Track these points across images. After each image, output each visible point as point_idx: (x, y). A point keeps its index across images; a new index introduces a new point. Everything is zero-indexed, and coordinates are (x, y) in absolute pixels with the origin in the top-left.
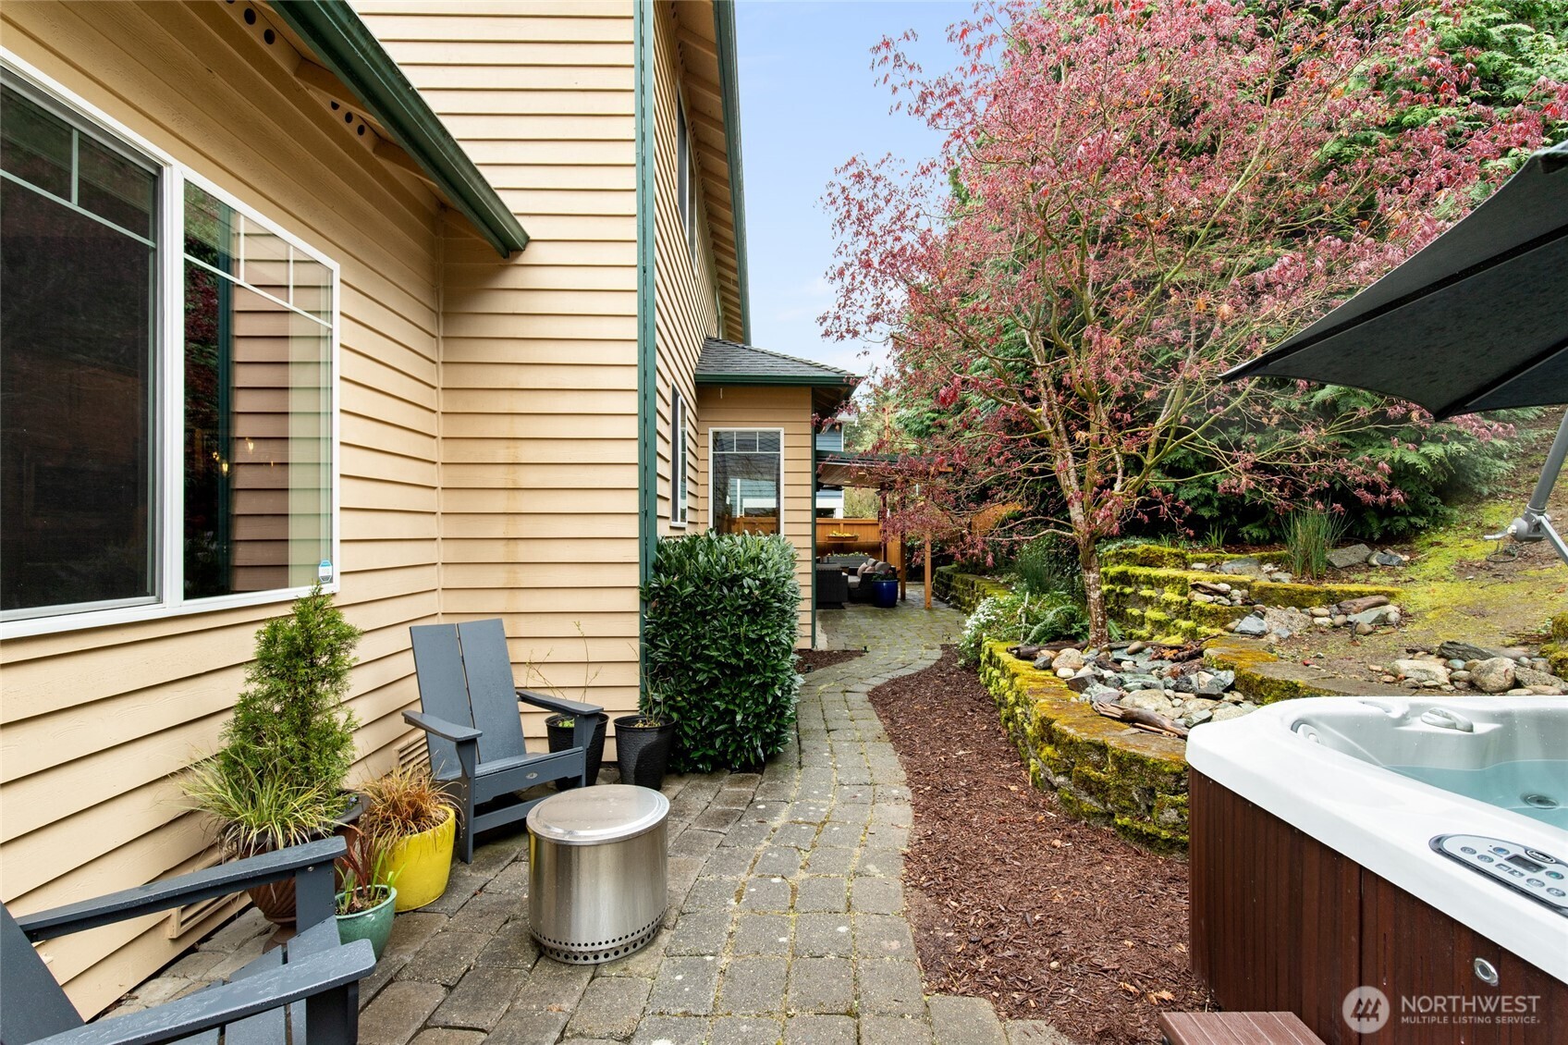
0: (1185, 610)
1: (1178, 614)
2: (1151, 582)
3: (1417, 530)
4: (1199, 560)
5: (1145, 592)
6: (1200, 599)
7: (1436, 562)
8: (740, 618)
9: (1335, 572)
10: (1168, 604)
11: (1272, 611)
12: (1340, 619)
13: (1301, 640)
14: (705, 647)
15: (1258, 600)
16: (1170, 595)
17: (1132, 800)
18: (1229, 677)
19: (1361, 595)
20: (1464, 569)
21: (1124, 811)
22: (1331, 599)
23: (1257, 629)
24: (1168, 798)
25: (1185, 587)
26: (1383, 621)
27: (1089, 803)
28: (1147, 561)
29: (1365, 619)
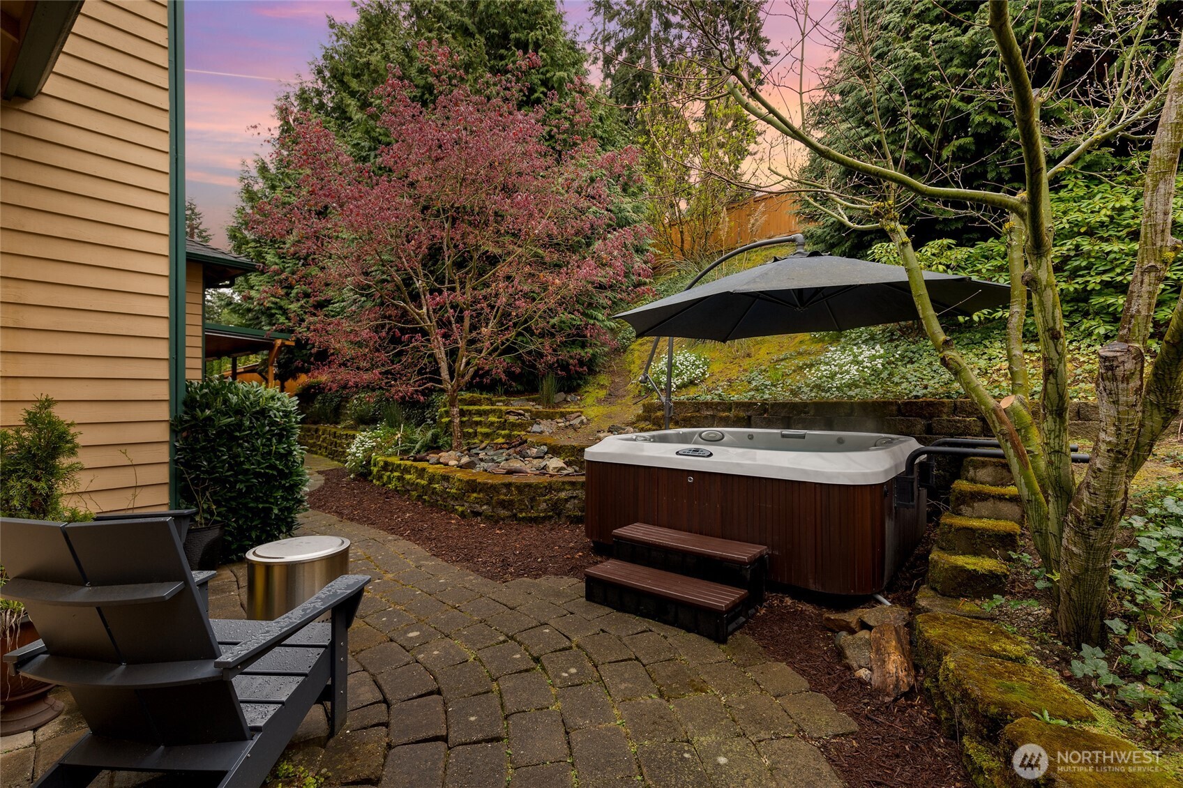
0: (503, 426)
1: (498, 428)
2: (480, 413)
3: (579, 386)
4: (499, 401)
5: (476, 419)
6: (512, 418)
7: (589, 400)
8: (270, 440)
9: (558, 405)
10: (492, 424)
11: (544, 422)
12: (568, 423)
13: (556, 433)
14: (243, 463)
15: (536, 417)
16: (492, 419)
17: (525, 505)
18: (545, 448)
19: (572, 413)
20: (599, 401)
21: (521, 511)
22: (563, 415)
23: (539, 430)
24: (542, 498)
25: (500, 414)
26: (582, 422)
27: (503, 513)
28: (472, 403)
29: (576, 422)
